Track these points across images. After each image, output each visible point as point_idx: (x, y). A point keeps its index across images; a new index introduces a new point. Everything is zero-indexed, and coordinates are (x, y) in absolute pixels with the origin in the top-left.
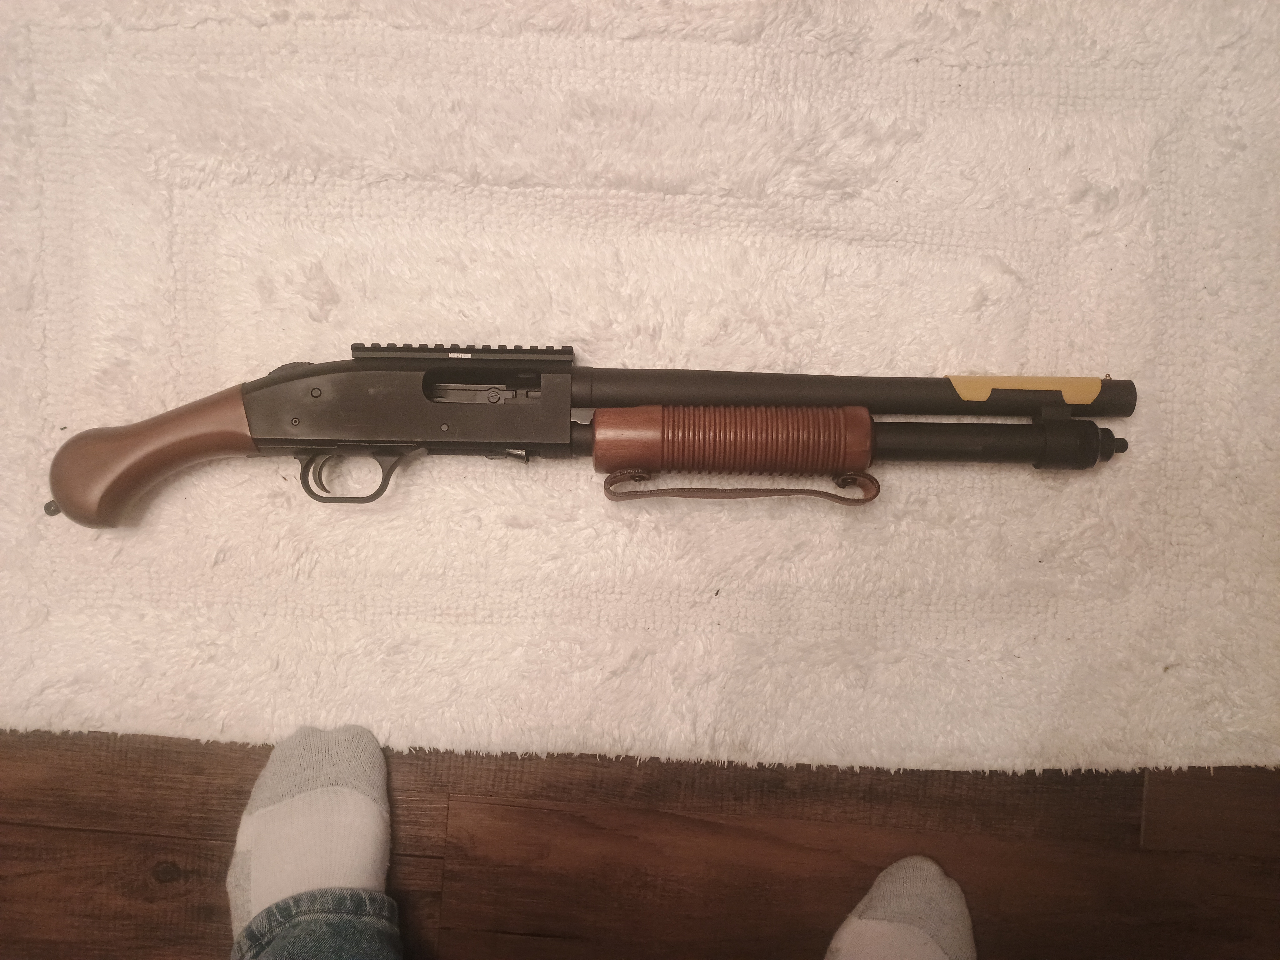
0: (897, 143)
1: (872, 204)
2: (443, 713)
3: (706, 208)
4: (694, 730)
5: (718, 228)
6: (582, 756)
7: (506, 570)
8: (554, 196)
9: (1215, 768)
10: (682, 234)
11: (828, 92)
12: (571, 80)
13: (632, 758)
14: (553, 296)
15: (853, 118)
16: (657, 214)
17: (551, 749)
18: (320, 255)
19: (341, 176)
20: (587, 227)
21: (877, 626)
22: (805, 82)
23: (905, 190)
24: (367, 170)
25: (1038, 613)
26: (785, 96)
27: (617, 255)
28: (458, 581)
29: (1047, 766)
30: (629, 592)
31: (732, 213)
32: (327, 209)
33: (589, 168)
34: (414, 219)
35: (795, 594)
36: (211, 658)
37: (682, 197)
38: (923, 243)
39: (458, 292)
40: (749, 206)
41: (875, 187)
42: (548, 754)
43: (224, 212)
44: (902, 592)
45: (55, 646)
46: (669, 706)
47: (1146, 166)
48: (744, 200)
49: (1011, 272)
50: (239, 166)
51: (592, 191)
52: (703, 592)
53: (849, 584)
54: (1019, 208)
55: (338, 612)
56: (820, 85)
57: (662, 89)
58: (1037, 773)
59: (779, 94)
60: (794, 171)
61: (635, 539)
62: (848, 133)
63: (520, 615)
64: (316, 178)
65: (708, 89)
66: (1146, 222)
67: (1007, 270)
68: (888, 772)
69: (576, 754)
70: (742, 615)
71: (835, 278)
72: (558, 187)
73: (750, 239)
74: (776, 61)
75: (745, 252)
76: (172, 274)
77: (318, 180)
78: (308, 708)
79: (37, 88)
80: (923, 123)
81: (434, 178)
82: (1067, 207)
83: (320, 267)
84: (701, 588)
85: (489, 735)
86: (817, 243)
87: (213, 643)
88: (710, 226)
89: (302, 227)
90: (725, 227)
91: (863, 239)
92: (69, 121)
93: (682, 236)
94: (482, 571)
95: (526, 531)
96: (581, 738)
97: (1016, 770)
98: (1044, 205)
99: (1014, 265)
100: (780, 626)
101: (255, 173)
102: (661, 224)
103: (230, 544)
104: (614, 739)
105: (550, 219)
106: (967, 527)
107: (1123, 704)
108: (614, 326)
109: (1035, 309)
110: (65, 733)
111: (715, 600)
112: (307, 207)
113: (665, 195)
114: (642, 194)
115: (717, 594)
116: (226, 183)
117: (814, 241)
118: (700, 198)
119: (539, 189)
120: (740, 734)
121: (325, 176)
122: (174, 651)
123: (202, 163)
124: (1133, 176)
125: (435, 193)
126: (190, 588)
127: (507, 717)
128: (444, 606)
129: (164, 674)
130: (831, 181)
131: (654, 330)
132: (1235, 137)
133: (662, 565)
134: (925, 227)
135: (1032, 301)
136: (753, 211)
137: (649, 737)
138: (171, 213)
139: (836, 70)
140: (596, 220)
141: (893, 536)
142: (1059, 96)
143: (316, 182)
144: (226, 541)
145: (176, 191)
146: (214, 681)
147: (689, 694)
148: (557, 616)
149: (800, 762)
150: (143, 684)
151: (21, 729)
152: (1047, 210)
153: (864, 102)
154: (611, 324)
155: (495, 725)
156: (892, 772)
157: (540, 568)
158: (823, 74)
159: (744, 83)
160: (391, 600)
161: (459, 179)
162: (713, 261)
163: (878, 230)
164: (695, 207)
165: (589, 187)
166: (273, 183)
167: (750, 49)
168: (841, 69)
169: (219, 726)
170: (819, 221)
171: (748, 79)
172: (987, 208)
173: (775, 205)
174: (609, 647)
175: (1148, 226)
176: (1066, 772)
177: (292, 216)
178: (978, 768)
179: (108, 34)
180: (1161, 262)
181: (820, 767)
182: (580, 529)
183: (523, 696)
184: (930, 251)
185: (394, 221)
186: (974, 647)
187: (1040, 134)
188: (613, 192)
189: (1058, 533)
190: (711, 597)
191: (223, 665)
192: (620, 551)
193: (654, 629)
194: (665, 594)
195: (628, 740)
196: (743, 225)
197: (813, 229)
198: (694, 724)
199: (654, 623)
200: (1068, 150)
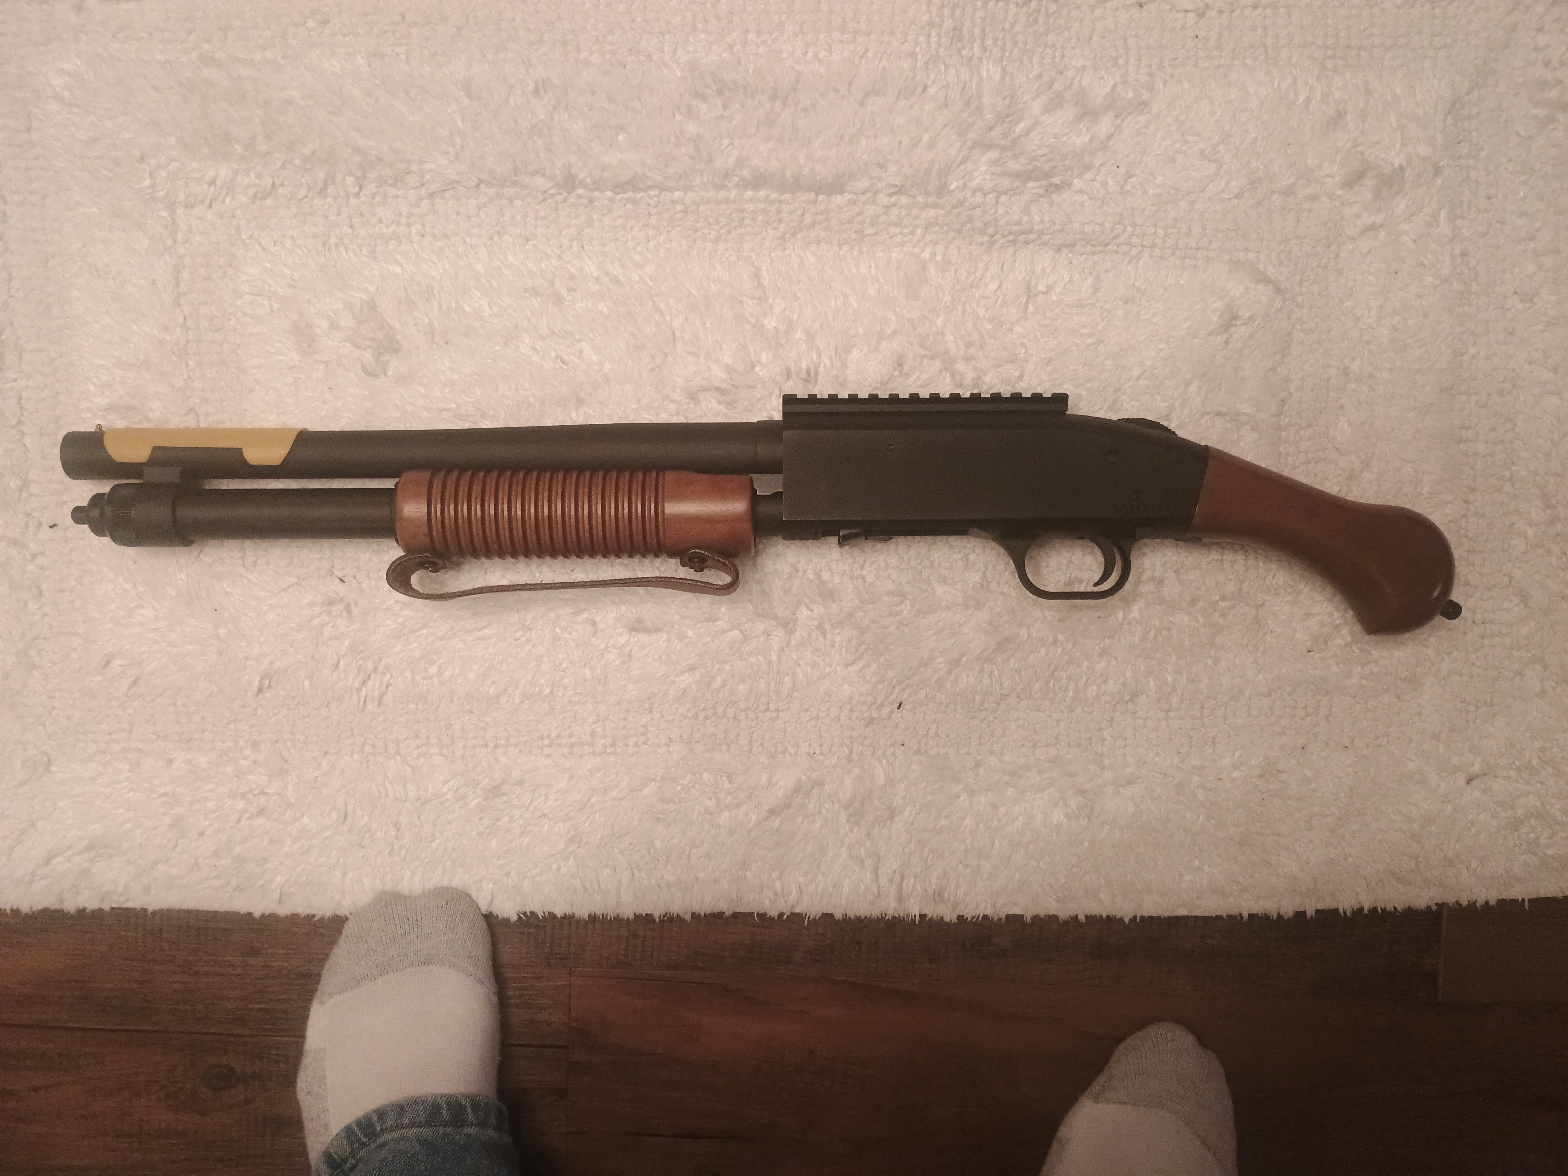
0: (1116, 117)
1: (1085, 197)
2: (559, 869)
3: (870, 210)
4: (877, 879)
5: (887, 236)
6: (735, 915)
7: (630, 687)
8: (673, 202)
9: (1529, 900)
10: (840, 245)
11: (1026, 51)
12: (691, 49)
13: (799, 915)
14: (677, 332)
15: (1058, 86)
16: (808, 220)
17: (696, 908)
18: (372, 289)
19: (394, 185)
20: (716, 241)
21: (1104, 740)
22: (996, 40)
23: (1128, 176)
24: (428, 176)
25: (1308, 715)
26: (970, 60)
27: (757, 276)
28: (570, 701)
29: (1320, 906)
30: (788, 709)
31: (905, 216)
32: (377, 228)
33: (717, 164)
34: (492, 238)
35: (998, 704)
36: (261, 812)
37: (839, 197)
38: (1153, 246)
39: (553, 332)
40: (926, 206)
41: (1089, 175)
43: (244, 236)
44: (1134, 696)
45: (61, 804)
46: (844, 850)
47: (1439, 136)
48: (920, 199)
49: (1268, 281)
50: (259, 176)
51: (722, 194)
52: (882, 705)
53: (1067, 689)
54: (1276, 196)
55: (418, 747)
56: (1016, 43)
57: (810, 55)
58: (1309, 915)
59: (962, 57)
60: (985, 158)
61: (793, 642)
62: (1054, 105)
63: (650, 742)
64: (361, 188)
65: (870, 54)
66: (1440, 209)
67: (1262, 278)
68: (1121, 920)
69: (728, 913)
70: (932, 732)
71: (1040, 295)
72: (678, 190)
73: (929, 249)
74: (958, 12)
75: (924, 267)
76: (181, 321)
77: (364, 191)
78: (388, 869)
80: (1150, 88)
81: (515, 184)
82: (1339, 192)
83: (371, 305)
84: (879, 701)
85: (619, 893)
86: (1015, 251)
87: (262, 793)
88: (876, 234)
89: (347, 253)
90: (896, 235)
91: (1075, 244)
92: (35, 125)
93: (840, 249)
94: (600, 688)
95: (654, 636)
96: (734, 892)
97: (1282, 913)
98: (1309, 191)
99: (1271, 271)
100: (980, 744)
101: (282, 185)
102: (813, 234)
103: (275, 667)
104: (776, 894)
105: (668, 232)
106: (1215, 611)
107: (1415, 826)
108: (757, 369)
109: (1298, 327)
110: (82, 912)
111: (897, 716)
112: (351, 226)
113: (817, 195)
114: (787, 196)
115: (899, 707)
116: (244, 199)
117: (1011, 249)
118: (862, 198)
119: (652, 193)
120: (934, 880)
121: (373, 185)
122: (213, 803)
123: (211, 174)
124: (1423, 150)
125: (518, 203)
126: (229, 723)
127: (640, 870)
128: (554, 735)
129: (202, 834)
130: (1033, 171)
131: (808, 372)
132: (1554, 93)
133: (829, 674)
134: (1155, 226)
135: (1294, 316)
136: (932, 212)
137: (820, 889)
138: (175, 241)
139: (1036, 21)
140: (729, 232)
141: (1121, 625)
142: (1326, 47)
143: (362, 194)
144: (271, 663)
145: (180, 211)
146: (267, 840)
147: (868, 834)
148: (699, 742)
149: (1011, 912)
150: (175, 847)
151: (25, 908)
152: (1313, 198)
153: (1073, 63)
154: (753, 367)
155: (624, 881)
156: (1127, 920)
157: (674, 683)
158: (1018, 27)
159: (917, 44)
160: (485, 729)
161: (549, 184)
162: (881, 280)
163: (1094, 232)
164: (857, 210)
165: (718, 188)
166: (305, 197)
168: (1041, 20)
169: (276, 896)
170: (1018, 223)
171: (922, 39)
172: (1236, 197)
173: (960, 204)
174: (764, 779)
175: (1443, 214)
176: (1345, 912)
177: (333, 240)
178: (1235, 911)
180: (1459, 260)
181: (1036, 918)
182: (723, 632)
183: (658, 843)
184: (1161, 257)
185: (465, 242)
186: (1227, 761)
187: (1302, 98)
188: (749, 194)
189: (1332, 615)
190: (892, 712)
191: (276, 819)
192: (774, 658)
193: (821, 753)
194: (833, 710)
195: (794, 893)
196: (919, 231)
197: (1010, 233)
198: (876, 871)
199: (821, 746)
200: (1338, 118)
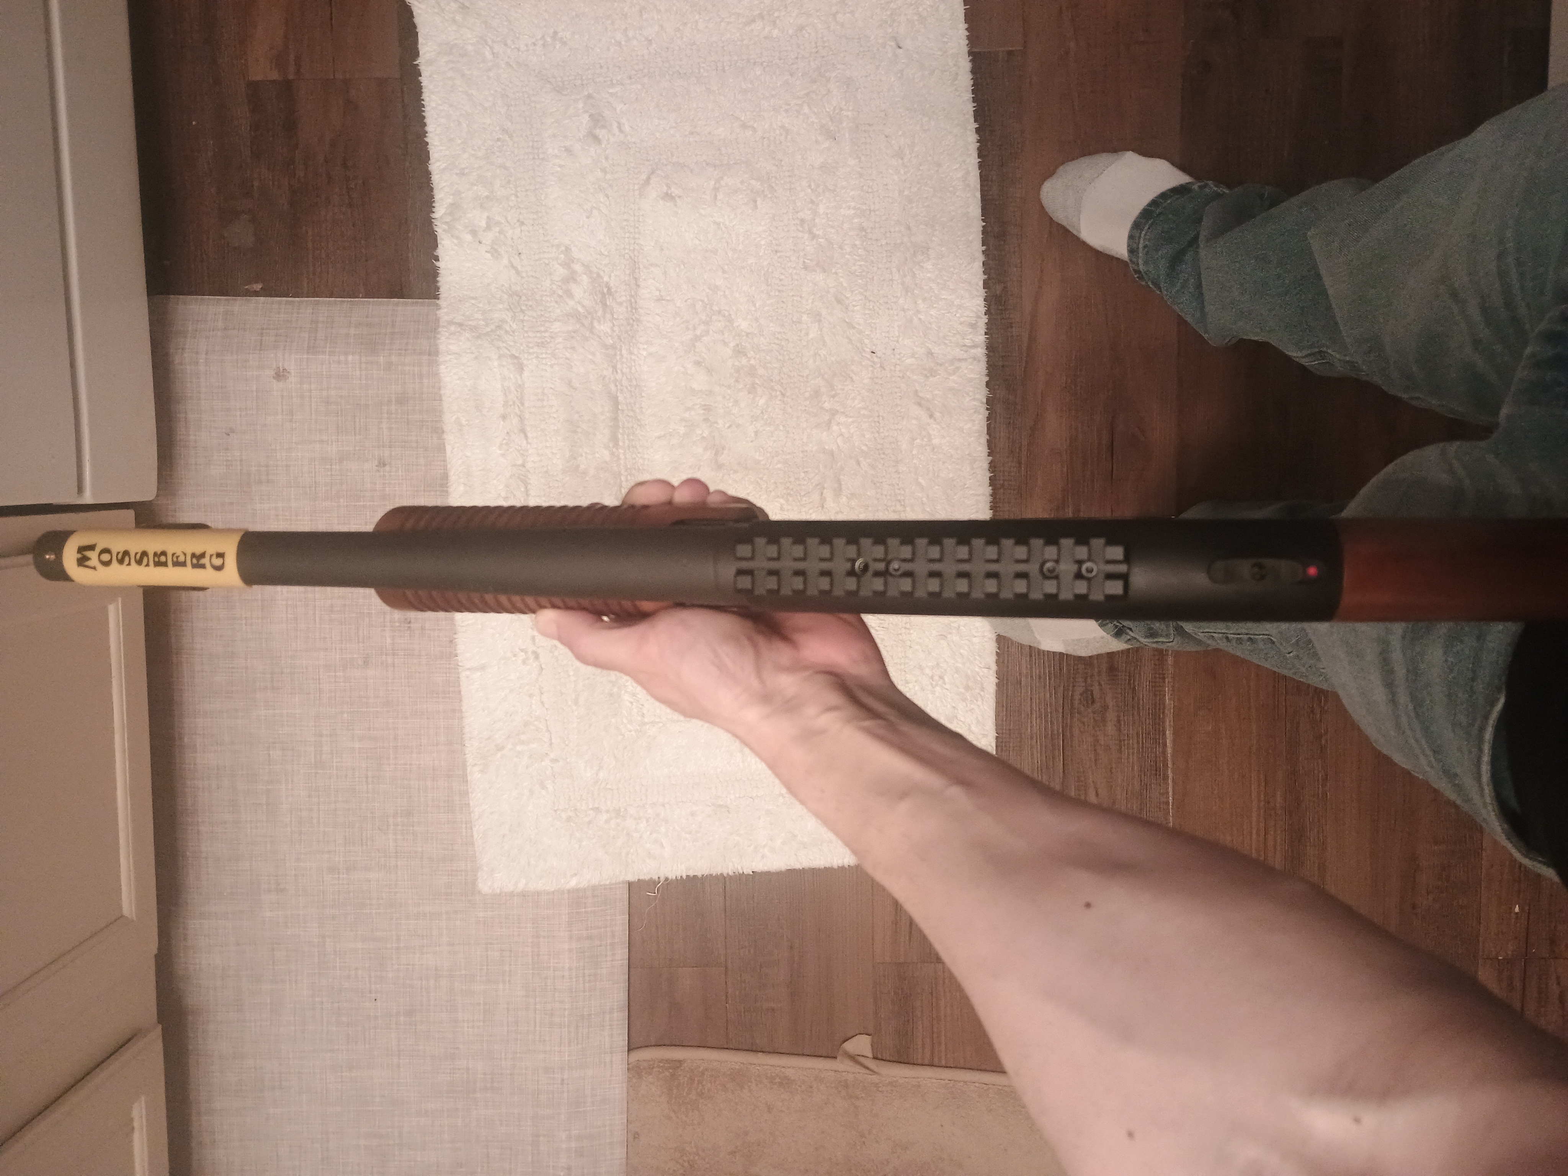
0: (573, 262)
1: (612, 274)
3: (625, 382)
4: (965, 360)
5: (637, 373)
6: (989, 433)
9: (965, 5)
10: (642, 397)
11: (545, 310)
12: (555, 473)
13: (987, 400)
15: (560, 292)
16: (631, 414)
17: (985, 454)
20: (644, 459)
21: (887, 243)
22: (542, 325)
23: (601, 254)
25: (870, 136)
26: (552, 337)
27: (659, 437)
29: (972, 120)
30: (878, 411)
31: (626, 365)
35: (870, 301)
36: (941, 677)
37: (619, 398)
38: (634, 238)
40: (621, 355)
41: (602, 273)
42: (988, 456)
44: (863, 229)
46: (951, 378)
47: (573, 97)
48: (618, 358)
49: (648, 179)
51: (622, 457)
53: (860, 265)
54: (606, 177)
56: (542, 315)
57: (555, 415)
59: (551, 341)
60: (597, 327)
61: (842, 410)
62: (569, 294)
65: (553, 387)
66: (608, 93)
67: (648, 181)
69: (988, 437)
70: (887, 335)
71: (661, 294)
73: (641, 352)
74: (531, 345)
75: (650, 354)
79: (591, 806)
80: (558, 246)
82: (603, 146)
84: (872, 364)
85: (979, 495)
86: (641, 308)
87: (932, 678)
88: (636, 379)
90: (636, 369)
91: (636, 278)
94: (870, 509)
95: (843, 483)
96: (977, 434)
97: (976, 141)
98: (603, 161)
99: (644, 177)
100: (892, 309)
102: (637, 410)
104: (975, 412)
106: (816, 190)
107: (926, 73)
108: (705, 435)
109: (670, 160)
111: (879, 354)
113: (619, 409)
114: (621, 424)
115: (874, 353)
117: (640, 310)
118: (619, 387)
120: (965, 329)
124: (581, 105)
130: (602, 302)
131: (704, 410)
132: (549, 39)
133: (858, 391)
134: (624, 238)
135: (665, 162)
136: (624, 352)
137: (971, 389)
139: (531, 306)
140: (639, 453)
141: (827, 239)
142: (534, 158)
145: (646, 720)
146: (956, 675)
147: (941, 365)
152: (607, 159)
153: (548, 285)
154: (704, 437)
155: (971, 492)
156: (984, 224)
157: (866, 472)
158: (535, 315)
159: (546, 364)
162: (658, 375)
163: (629, 269)
164: (625, 389)
165: (619, 459)
167: (525, 362)
168: (530, 303)
169: (986, 670)
170: (627, 308)
171: (544, 361)
172: (608, 198)
173: (619, 338)
174: (914, 422)
175: (611, 91)
176: (974, 107)
178: (977, 166)
179: (555, 761)
180: (633, 80)
183: (951, 475)
184: (639, 233)
186: (896, 177)
187: (559, 169)
188: (621, 443)
189: (816, 130)
190: (877, 356)
191: (945, 670)
192: (850, 420)
193: (900, 392)
194: (877, 387)
195: (975, 403)
196: (633, 357)
197: (631, 311)
198: (960, 360)
199: (896, 393)
200: (568, 150)
